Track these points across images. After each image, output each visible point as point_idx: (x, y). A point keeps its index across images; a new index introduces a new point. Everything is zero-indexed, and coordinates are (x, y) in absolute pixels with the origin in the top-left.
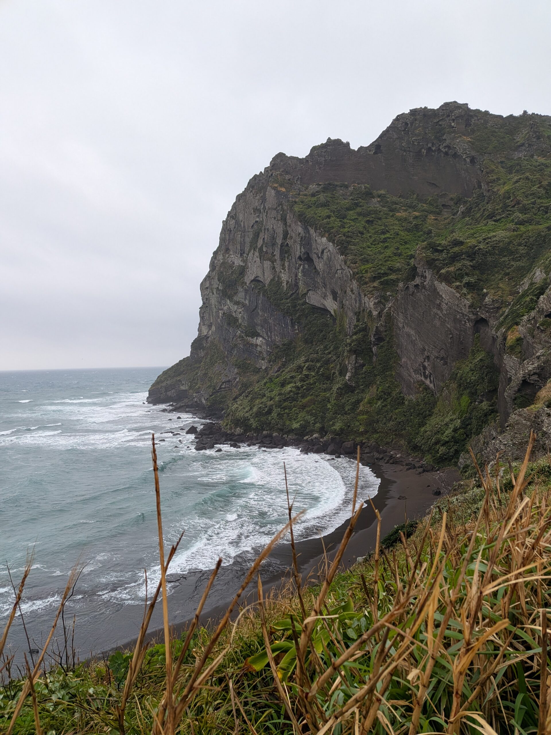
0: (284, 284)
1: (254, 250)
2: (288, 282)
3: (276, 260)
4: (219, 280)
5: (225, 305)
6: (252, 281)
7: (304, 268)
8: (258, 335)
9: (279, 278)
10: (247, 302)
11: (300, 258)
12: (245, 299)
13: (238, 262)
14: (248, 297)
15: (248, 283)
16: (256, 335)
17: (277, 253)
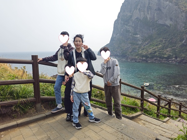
0: (149, 18)
1: (136, 10)
2: (150, 18)
3: (145, 12)
4: (122, 20)
5: (124, 27)
6: (135, 19)
7: (157, 12)
8: (138, 34)
9: (146, 17)
10: (133, 25)
11: (156, 10)
12: (133, 24)
13: (129, 14)
14: (134, 24)
15: (134, 20)
16: (137, 34)
17: (146, 9)
